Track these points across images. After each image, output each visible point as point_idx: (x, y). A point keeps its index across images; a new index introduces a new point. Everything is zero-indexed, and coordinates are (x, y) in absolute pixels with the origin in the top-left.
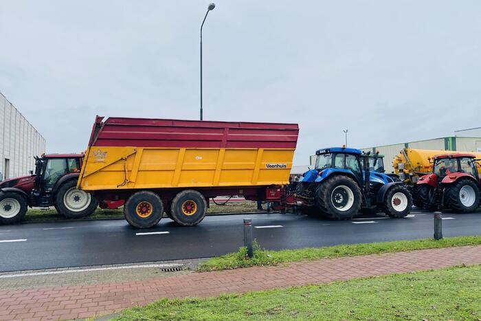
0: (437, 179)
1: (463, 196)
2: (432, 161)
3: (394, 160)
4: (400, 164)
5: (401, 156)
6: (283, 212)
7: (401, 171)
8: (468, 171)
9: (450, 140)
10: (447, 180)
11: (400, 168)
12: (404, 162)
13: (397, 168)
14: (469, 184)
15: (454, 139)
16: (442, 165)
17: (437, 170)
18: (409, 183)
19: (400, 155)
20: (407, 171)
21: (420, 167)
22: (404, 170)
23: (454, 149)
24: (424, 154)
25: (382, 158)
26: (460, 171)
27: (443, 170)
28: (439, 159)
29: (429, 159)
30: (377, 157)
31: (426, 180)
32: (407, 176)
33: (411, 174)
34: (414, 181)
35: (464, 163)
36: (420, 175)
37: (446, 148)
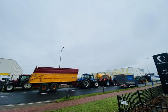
0: (103, 80)
1: (107, 83)
3: (95, 76)
5: (97, 75)
6: (75, 87)
10: (105, 80)
11: (96, 78)
15: (105, 72)
17: (103, 78)
18: (98, 81)
21: (100, 77)
24: (101, 75)
26: (106, 78)
27: (104, 78)
28: (103, 76)
30: (92, 75)
31: (101, 80)
32: (98, 79)
35: (107, 77)
36: (100, 79)
37: (104, 74)
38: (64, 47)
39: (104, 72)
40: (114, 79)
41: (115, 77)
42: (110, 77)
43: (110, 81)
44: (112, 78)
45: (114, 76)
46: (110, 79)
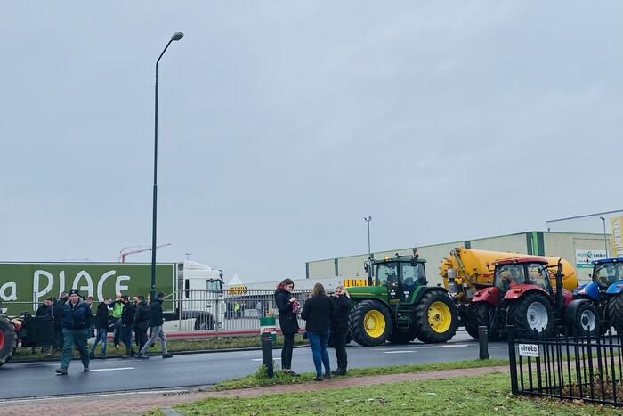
0: (500, 293)
1: (532, 318)
2: (493, 268)
3: (442, 265)
4: (450, 271)
5: (452, 258)
7: (452, 280)
8: (539, 282)
9: (535, 236)
10: (511, 294)
11: (450, 276)
12: (455, 267)
13: (446, 276)
14: (540, 301)
15: (540, 235)
16: (505, 273)
17: (499, 281)
18: (463, 299)
19: (450, 257)
20: (459, 281)
21: (477, 275)
22: (456, 280)
23: (542, 253)
24: (484, 256)
25: (423, 263)
27: (507, 282)
28: (500, 265)
29: (488, 266)
30: (414, 262)
31: (484, 295)
32: (459, 288)
33: (465, 285)
34: (469, 296)
36: (480, 287)
37: (530, 253)
38: (178, 37)
39: (529, 235)
40: (593, 289)
41: (603, 273)
42: (559, 276)
43: (554, 301)
44: (581, 279)
45: (601, 263)
46: (560, 286)
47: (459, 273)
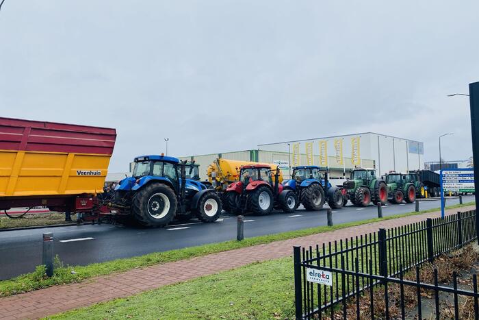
0: (243, 185)
1: (261, 201)
2: (239, 170)
3: (208, 169)
4: (213, 173)
7: (214, 178)
8: (266, 179)
9: (254, 152)
10: (250, 187)
11: (212, 176)
12: (217, 171)
13: (210, 176)
14: (266, 191)
15: (257, 151)
16: (246, 173)
17: (243, 179)
18: (220, 190)
19: (214, 165)
20: (218, 179)
21: (229, 176)
22: (217, 178)
23: (257, 161)
24: (233, 164)
25: (197, 166)
26: (260, 179)
27: (247, 178)
28: (244, 169)
29: (237, 169)
30: (193, 165)
31: (233, 188)
32: (218, 183)
33: (222, 182)
34: (224, 188)
35: (263, 172)
36: (229, 183)
37: (251, 160)
39: (251, 152)
40: (293, 183)
41: (298, 174)
42: (277, 176)
43: (273, 190)
44: (286, 177)
45: (297, 168)
46: (277, 182)
47: (219, 174)
